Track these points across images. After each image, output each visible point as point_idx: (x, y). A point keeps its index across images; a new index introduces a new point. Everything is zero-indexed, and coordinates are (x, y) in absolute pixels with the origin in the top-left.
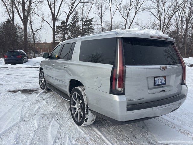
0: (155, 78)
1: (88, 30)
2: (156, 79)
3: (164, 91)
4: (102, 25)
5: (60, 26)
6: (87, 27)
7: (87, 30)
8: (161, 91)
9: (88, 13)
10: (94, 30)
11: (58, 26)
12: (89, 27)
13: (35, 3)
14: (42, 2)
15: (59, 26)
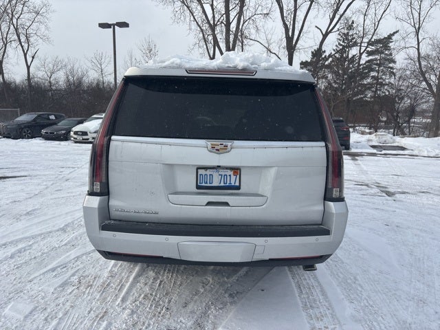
0: (199, 168)
1: (379, 65)
2: (201, 172)
3: (226, 204)
4: (418, 49)
5: (309, 61)
6: (377, 57)
7: (377, 64)
8: (209, 204)
9: (379, 22)
10: (395, 62)
11: (304, 61)
12: (383, 55)
13: (253, 18)
14: (267, 14)
15: (307, 62)
